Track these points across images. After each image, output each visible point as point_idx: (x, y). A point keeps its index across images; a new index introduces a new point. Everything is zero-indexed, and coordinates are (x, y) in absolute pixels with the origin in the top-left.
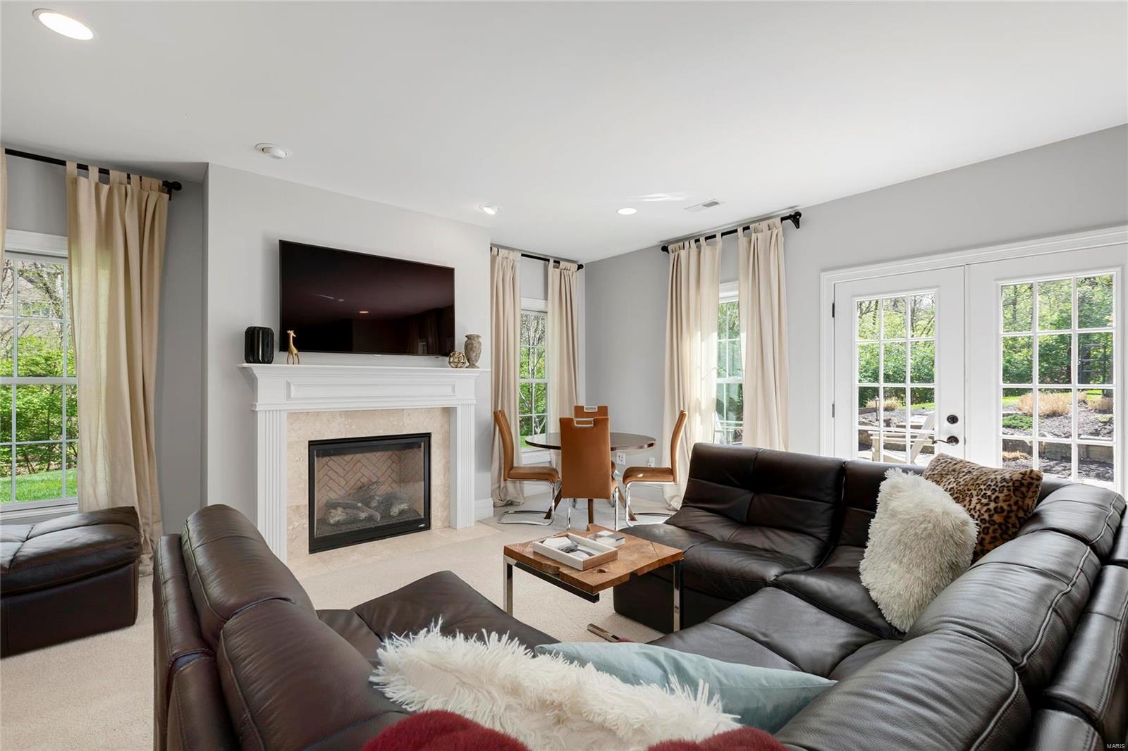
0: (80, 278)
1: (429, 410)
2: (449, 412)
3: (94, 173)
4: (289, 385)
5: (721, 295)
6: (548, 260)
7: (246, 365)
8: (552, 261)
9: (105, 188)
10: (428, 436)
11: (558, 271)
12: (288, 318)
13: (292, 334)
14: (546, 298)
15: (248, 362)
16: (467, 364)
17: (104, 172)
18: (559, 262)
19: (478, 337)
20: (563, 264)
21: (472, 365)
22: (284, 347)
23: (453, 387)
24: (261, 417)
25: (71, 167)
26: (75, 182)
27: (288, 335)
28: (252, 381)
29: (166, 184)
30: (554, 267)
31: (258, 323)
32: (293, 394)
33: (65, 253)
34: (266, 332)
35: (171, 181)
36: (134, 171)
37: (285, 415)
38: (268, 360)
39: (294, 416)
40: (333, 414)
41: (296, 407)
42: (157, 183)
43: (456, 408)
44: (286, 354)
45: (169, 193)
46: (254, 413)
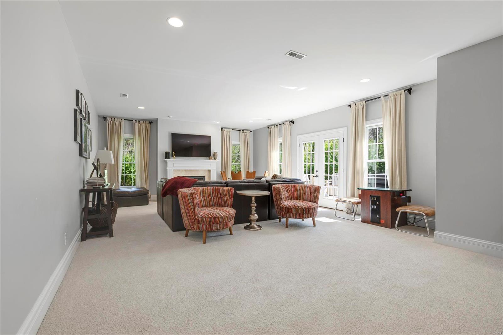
0: (135, 144)
1: (205, 170)
2: (209, 171)
3: (138, 121)
4: (173, 164)
5: (279, 141)
6: (240, 130)
7: (165, 159)
8: (241, 131)
9: (140, 124)
10: (205, 176)
11: (243, 133)
12: (173, 150)
13: (174, 153)
14: (240, 141)
15: (166, 159)
16: (214, 159)
17: (139, 121)
18: (243, 131)
19: (217, 153)
20: (245, 131)
21: (215, 160)
22: (172, 156)
23: (210, 165)
24: (168, 170)
25: (134, 121)
26: (135, 124)
27: (173, 153)
28: (166, 163)
29: (150, 122)
30: (242, 132)
31: (167, 151)
32: (174, 166)
33: (133, 138)
34: (169, 153)
35: (151, 121)
36: (145, 120)
37: (173, 170)
38: (169, 158)
39: (174, 170)
40: (183, 170)
41: (175, 168)
42: (148, 122)
43: (211, 170)
44: (173, 157)
45: (150, 124)
46: (167, 169)
